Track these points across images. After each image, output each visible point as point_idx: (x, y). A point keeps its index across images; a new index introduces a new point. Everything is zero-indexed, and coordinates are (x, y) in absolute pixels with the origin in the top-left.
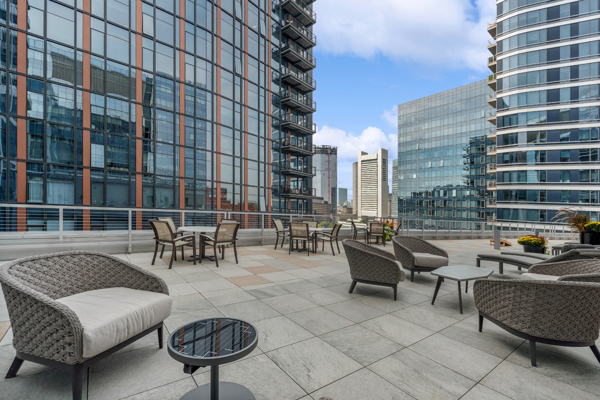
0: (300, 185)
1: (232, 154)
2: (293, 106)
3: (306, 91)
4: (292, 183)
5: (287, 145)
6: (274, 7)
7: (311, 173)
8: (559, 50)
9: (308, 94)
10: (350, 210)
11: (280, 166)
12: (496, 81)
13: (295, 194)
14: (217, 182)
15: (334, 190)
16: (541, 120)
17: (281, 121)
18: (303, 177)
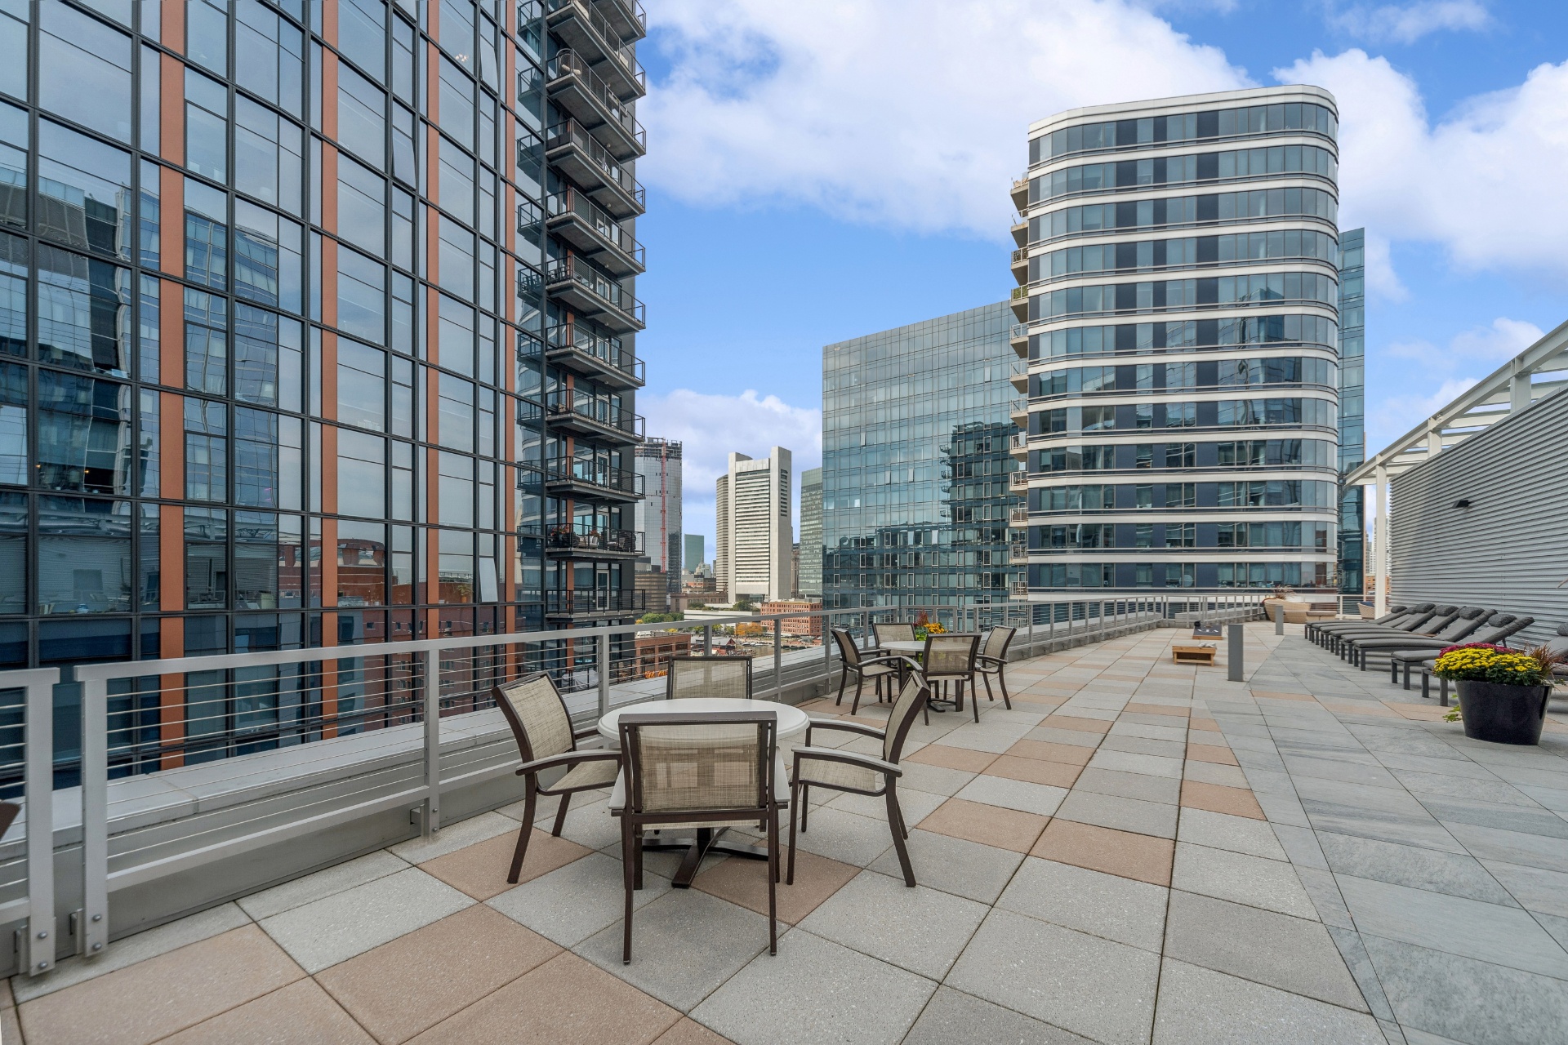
0: (600, 523)
1: (380, 428)
2: (582, 308)
3: (619, 273)
4: (577, 520)
5: (563, 413)
6: (524, 22)
7: (632, 491)
8: (1135, 248)
9: (624, 281)
10: (710, 583)
11: (544, 472)
12: (1026, 301)
13: (589, 547)
14: (323, 516)
15: (675, 539)
16: (1106, 382)
17: (544, 342)
18: (611, 503)
